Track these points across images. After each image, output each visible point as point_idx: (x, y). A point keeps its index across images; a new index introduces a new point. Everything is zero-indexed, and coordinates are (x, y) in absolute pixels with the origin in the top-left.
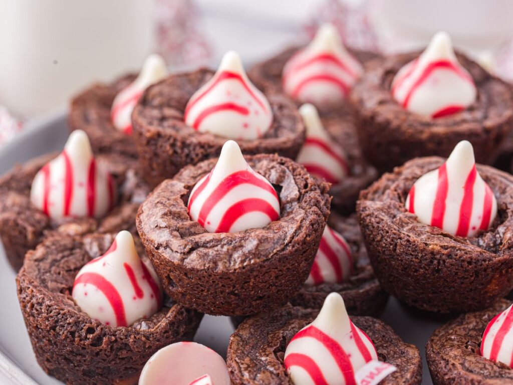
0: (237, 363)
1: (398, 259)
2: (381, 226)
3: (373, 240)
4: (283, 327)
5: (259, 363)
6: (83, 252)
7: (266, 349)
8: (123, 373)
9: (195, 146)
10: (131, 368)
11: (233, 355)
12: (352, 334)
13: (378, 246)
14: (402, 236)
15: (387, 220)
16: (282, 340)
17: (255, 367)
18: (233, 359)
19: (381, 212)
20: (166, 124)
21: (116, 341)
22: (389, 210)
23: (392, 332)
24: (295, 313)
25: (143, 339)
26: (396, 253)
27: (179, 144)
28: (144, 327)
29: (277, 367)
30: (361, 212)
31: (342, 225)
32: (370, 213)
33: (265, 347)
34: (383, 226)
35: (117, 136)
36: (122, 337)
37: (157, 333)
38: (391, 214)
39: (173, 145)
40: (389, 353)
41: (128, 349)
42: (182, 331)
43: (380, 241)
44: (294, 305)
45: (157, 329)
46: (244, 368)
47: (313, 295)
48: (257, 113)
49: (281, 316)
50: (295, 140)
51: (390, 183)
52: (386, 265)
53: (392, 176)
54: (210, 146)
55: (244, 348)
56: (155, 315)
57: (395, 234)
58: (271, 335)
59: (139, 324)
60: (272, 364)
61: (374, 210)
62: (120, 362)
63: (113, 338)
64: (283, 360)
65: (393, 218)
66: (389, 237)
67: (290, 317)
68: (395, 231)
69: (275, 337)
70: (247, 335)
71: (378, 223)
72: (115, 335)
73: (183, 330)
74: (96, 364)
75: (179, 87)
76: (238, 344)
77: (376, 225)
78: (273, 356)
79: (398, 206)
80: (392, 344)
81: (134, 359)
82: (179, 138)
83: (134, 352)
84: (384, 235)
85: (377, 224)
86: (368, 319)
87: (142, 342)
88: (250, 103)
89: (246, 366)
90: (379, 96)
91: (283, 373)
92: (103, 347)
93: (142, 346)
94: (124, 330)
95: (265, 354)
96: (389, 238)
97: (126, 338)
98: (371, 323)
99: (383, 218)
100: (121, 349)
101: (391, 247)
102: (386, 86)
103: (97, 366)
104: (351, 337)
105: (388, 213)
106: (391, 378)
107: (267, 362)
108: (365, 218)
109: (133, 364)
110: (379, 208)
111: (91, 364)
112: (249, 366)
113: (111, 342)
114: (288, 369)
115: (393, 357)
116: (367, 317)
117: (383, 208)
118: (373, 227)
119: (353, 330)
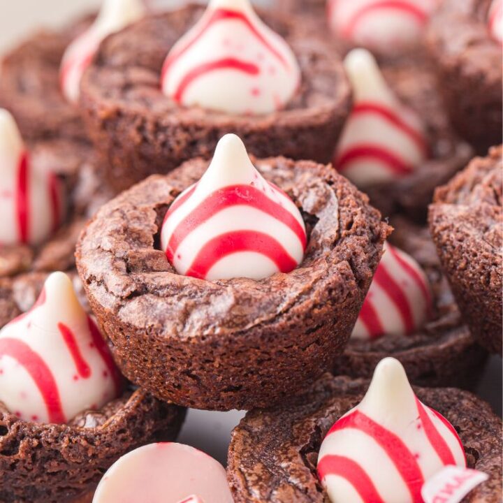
0: (242, 473)
1: (493, 297)
2: (464, 245)
3: (455, 267)
4: (316, 412)
5: (277, 472)
6: (10, 304)
7: (287, 449)
8: (56, 494)
9: (175, 128)
10: (69, 488)
11: (236, 461)
12: (420, 421)
13: (462, 277)
14: (497, 260)
15: (474, 235)
16: (314, 433)
17: (270, 480)
18: (235, 468)
19: (465, 223)
20: (132, 94)
21: (40, 446)
22: (478, 219)
23: (488, 411)
24: (337, 387)
25: (83, 442)
26: (490, 288)
27: (149, 127)
28: (90, 423)
29: (304, 477)
30: (435, 224)
31: (414, 240)
32: (448, 225)
33: (287, 446)
34: (468, 246)
35: (68, 112)
36: (50, 440)
37: (106, 433)
38: (482, 225)
39: (141, 129)
40: (482, 447)
41: (60, 459)
42: (149, 430)
43: (465, 268)
44: (335, 375)
45: (107, 426)
46: (252, 481)
47: (365, 358)
48: (272, 71)
49: (315, 392)
50: (333, 112)
51: (482, 174)
52: (476, 306)
53: (485, 162)
54: (198, 129)
55: (254, 448)
56: (109, 404)
57: (486, 257)
58: (298, 425)
59: (83, 418)
60: (297, 473)
61: (455, 219)
62: (49, 480)
63: (35, 442)
64: (316, 465)
65: (484, 232)
66: (477, 262)
67: (328, 393)
68: (486, 253)
69: (303, 429)
70: (260, 427)
71: (461, 240)
72: (38, 438)
73: (151, 428)
74: (12, 483)
75: (155, 34)
76: (245, 442)
77: (457, 244)
78: (299, 459)
79: (493, 212)
80: (489, 431)
81: (71, 474)
82: (150, 117)
83: (70, 463)
84: (469, 259)
85: (459, 243)
86: (452, 393)
87: (81, 448)
88: (261, 57)
89: (256, 478)
90: (468, 33)
91: (314, 487)
92: (19, 456)
93: (82, 454)
94: (53, 428)
95: (287, 457)
96: (478, 264)
97: (57, 442)
98: (456, 398)
99: (468, 232)
100: (49, 458)
101: (482, 278)
102: (481, 17)
103: (14, 485)
104: (419, 427)
105: (477, 224)
106: (485, 489)
107: (288, 470)
108: (441, 233)
109: (70, 483)
110: (462, 217)
111: (5, 481)
112: (260, 479)
113: (33, 449)
114: (323, 481)
115: (490, 453)
116: (449, 390)
117: (469, 215)
118: (454, 247)
119: (423, 415)
